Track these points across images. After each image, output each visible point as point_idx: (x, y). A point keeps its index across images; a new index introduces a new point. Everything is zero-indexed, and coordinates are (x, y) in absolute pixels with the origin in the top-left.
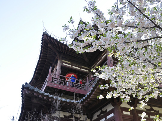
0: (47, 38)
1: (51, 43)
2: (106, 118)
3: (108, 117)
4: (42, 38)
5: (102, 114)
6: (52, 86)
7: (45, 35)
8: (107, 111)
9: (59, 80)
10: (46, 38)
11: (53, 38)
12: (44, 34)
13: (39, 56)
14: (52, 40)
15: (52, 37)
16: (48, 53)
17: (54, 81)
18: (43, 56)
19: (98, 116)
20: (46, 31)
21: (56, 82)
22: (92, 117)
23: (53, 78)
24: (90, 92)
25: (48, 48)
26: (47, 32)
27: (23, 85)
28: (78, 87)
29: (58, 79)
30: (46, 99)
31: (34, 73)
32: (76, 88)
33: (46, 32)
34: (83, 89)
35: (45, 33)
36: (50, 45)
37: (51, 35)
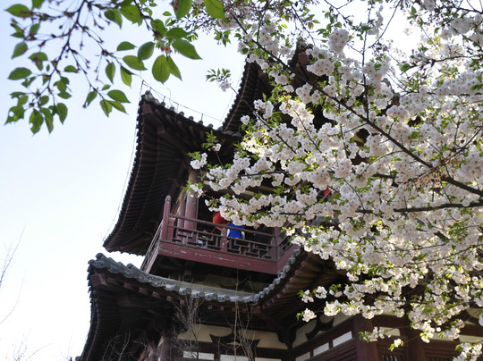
0: (154, 110)
1: (167, 125)
2: (331, 345)
3: (337, 342)
4: (140, 111)
5: (320, 332)
6: (175, 254)
7: (147, 102)
8: (335, 324)
9: (195, 233)
10: (151, 112)
11: (171, 111)
12: (143, 99)
13: (133, 162)
14: (168, 116)
15: (168, 106)
16: (159, 154)
17: (178, 238)
18: (143, 162)
19: (308, 336)
20: (149, 89)
21: (184, 241)
22: (293, 338)
23: (175, 229)
24: (282, 277)
25: (159, 141)
26: (152, 92)
27: (91, 262)
28: (249, 251)
29: (190, 232)
30: (159, 297)
31: (120, 209)
32: (244, 255)
33: (148, 93)
34: (263, 258)
35: (146, 97)
36: (163, 132)
37: (163, 103)
